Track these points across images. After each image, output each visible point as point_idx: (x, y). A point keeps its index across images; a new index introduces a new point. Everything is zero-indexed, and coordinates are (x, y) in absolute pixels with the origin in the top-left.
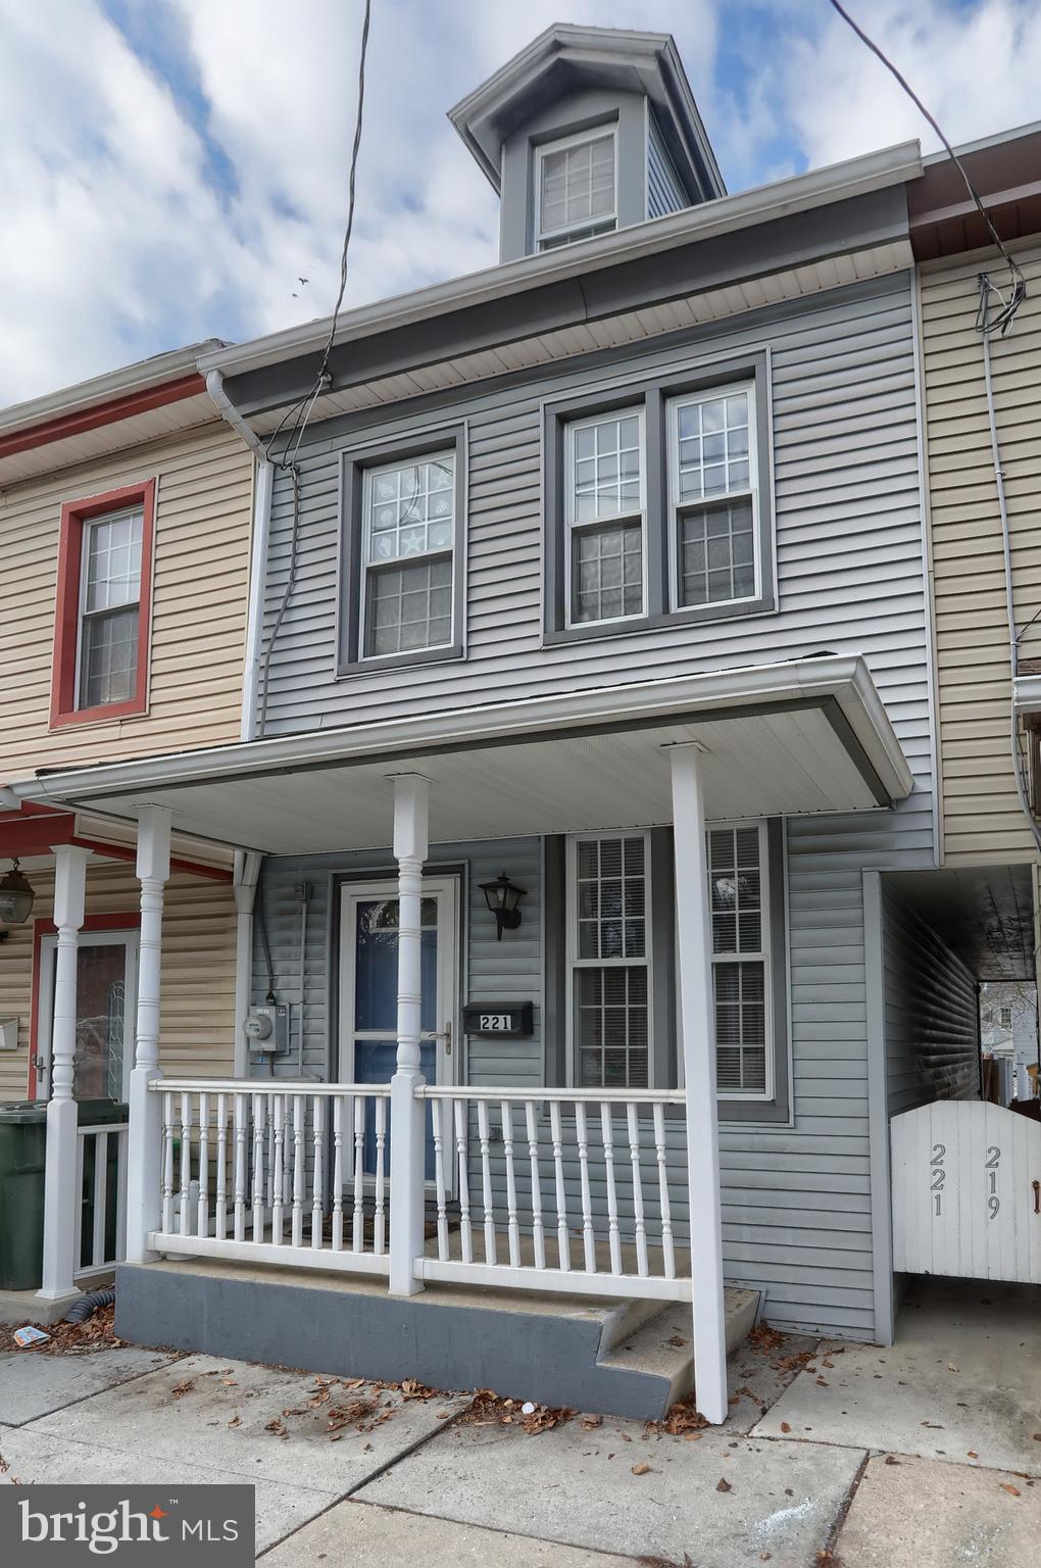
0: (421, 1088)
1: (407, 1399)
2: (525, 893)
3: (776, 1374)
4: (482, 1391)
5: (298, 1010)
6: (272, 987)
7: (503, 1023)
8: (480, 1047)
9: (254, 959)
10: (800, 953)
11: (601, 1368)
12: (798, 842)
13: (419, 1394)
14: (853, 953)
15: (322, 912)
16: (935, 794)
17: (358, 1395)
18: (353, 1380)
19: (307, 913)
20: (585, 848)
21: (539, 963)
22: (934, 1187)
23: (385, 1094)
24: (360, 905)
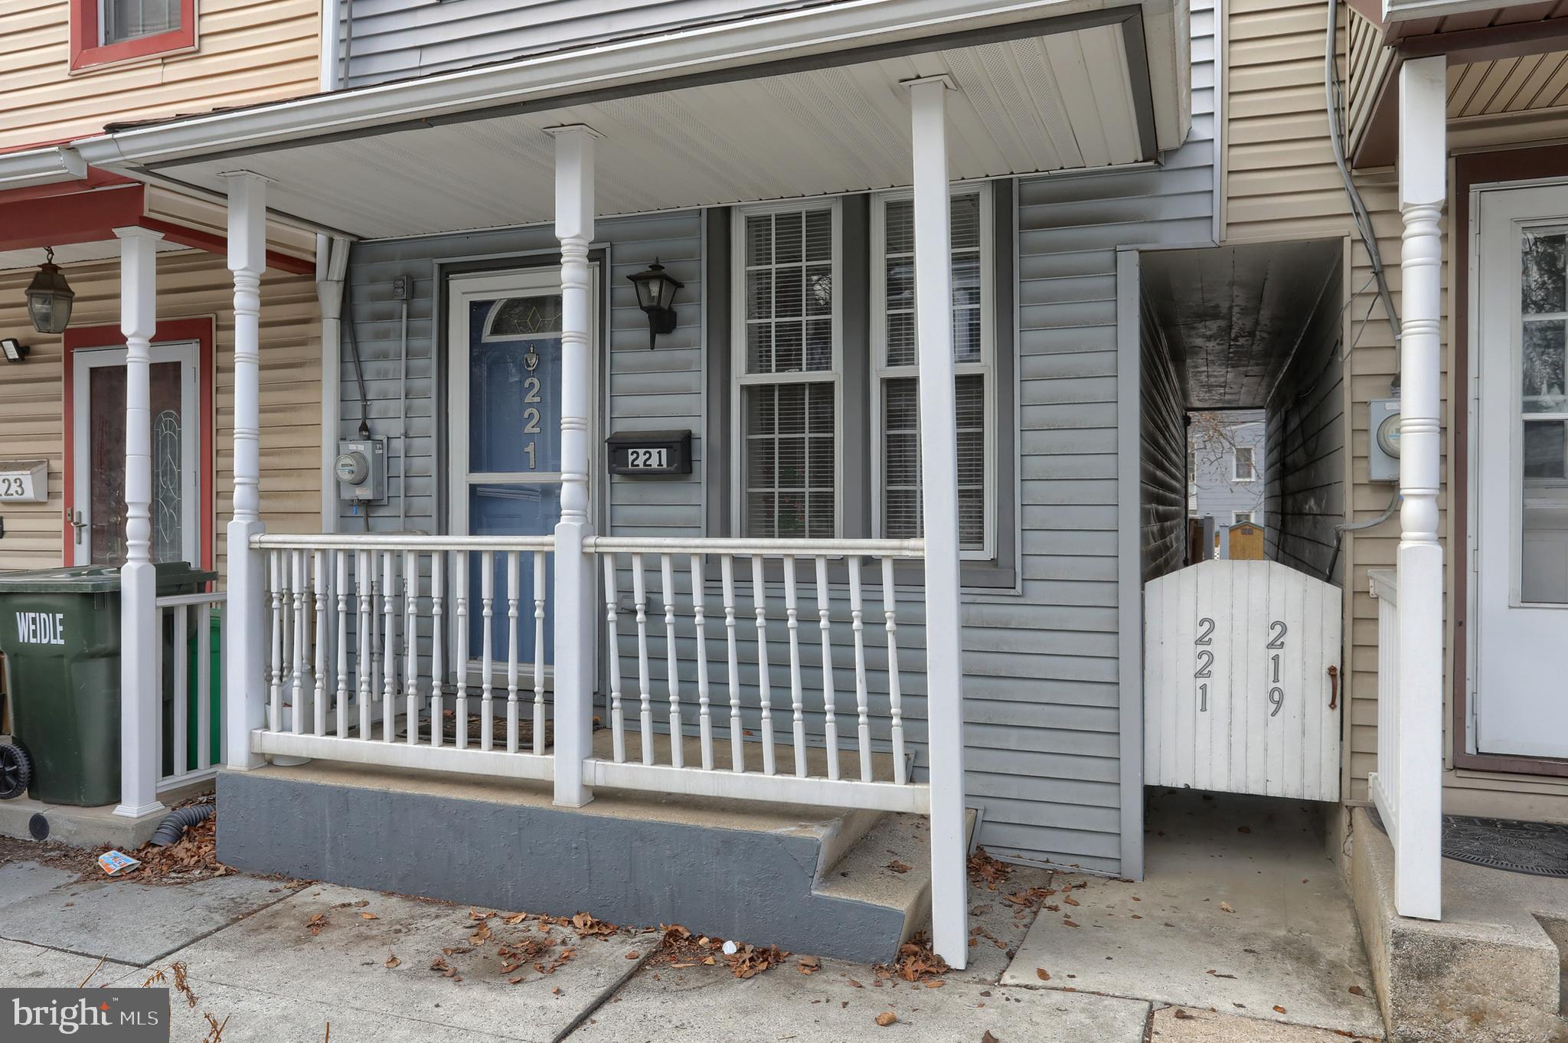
0: (591, 540)
1: (583, 937)
2: (683, 287)
3: (1010, 912)
4: (670, 928)
5: (398, 445)
6: (365, 417)
7: (657, 458)
8: (626, 491)
9: (343, 379)
10: (1034, 363)
11: (817, 899)
12: (1034, 211)
13: (596, 930)
14: (1101, 362)
15: (427, 315)
16: (1217, 143)
17: (524, 931)
18: (512, 914)
19: (408, 317)
20: (756, 225)
21: (698, 380)
22: (1199, 674)
23: (546, 549)
24: (474, 305)
